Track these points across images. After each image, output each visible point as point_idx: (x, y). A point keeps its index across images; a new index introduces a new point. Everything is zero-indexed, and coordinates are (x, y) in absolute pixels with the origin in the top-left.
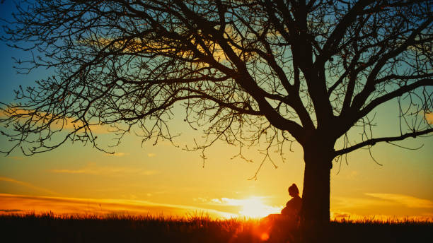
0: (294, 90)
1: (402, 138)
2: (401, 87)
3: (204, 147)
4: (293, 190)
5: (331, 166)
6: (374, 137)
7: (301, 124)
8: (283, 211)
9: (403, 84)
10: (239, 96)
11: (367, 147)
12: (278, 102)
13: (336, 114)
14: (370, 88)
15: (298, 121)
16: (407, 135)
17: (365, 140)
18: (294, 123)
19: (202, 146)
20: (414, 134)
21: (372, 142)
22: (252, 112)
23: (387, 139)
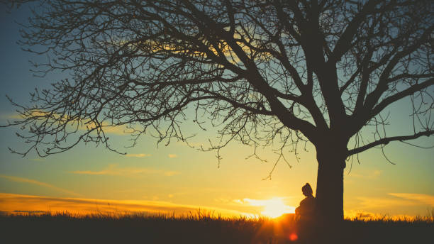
1: (416, 136)
2: (412, 86)
3: (219, 148)
4: (307, 189)
5: (344, 166)
6: (387, 136)
7: (314, 124)
8: (297, 210)
9: (414, 84)
10: (253, 97)
11: (380, 146)
12: (291, 102)
13: (349, 113)
14: (382, 87)
15: (311, 121)
16: (421, 134)
17: (378, 139)
18: (307, 122)
19: (216, 146)
20: (428, 133)
21: (385, 141)
22: (265, 112)
23: (401, 139)
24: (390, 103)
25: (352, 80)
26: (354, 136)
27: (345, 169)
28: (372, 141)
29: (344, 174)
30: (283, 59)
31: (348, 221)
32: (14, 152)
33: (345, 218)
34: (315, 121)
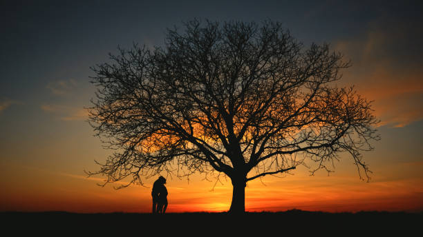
1: (277, 172)
3: (189, 175)
7: (232, 166)
9: (271, 152)
12: (222, 155)
13: (247, 162)
14: (262, 150)
16: (279, 171)
17: (258, 174)
18: (229, 166)
21: (264, 174)
23: (270, 173)
31: (247, 213)
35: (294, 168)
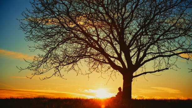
0: (119, 55)
1: (155, 72)
2: (153, 57)
3: (89, 74)
4: (120, 89)
5: (132, 81)
6: (146, 72)
7: (122, 67)
8: (116, 95)
9: (154, 56)
11: (143, 75)
12: (114, 59)
13: (134, 64)
14: (145, 55)
15: (121, 66)
16: (156, 71)
17: (143, 72)
18: (120, 66)
19: (88, 73)
20: (159, 71)
21: (145, 73)
22: (106, 63)
23: (150, 72)
24: (146, 62)
25: (134, 54)
26: (135, 72)
27: (132, 82)
28: (141, 73)
29: (132, 84)
30: (112, 44)
31: (133, 99)
32: (28, 78)
33: (132, 98)
34: (122, 66)
35: (167, 69)
